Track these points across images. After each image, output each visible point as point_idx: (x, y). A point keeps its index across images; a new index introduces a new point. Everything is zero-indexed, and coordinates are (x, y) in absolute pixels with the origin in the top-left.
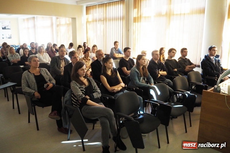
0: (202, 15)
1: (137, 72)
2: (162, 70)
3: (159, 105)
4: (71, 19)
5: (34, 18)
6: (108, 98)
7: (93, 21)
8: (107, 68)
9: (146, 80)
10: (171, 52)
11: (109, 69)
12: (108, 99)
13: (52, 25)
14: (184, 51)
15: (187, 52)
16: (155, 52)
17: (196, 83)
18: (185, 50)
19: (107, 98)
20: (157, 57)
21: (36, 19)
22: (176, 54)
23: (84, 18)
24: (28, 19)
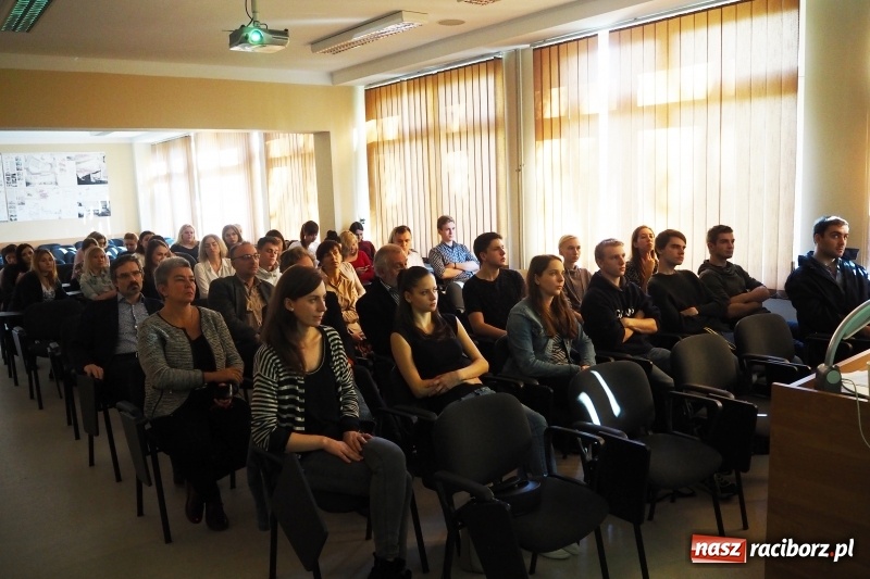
0: (787, 100)
1: (531, 321)
2: (640, 313)
3: (602, 442)
4: (312, 136)
5: (187, 138)
6: (415, 419)
7: (401, 140)
8: (415, 310)
9: (569, 348)
10: (668, 248)
11: (423, 311)
12: (414, 421)
13: (249, 160)
14: (720, 238)
15: (733, 241)
16: (609, 248)
17: (766, 359)
18: (726, 236)
19: (411, 421)
20: (618, 267)
21: (193, 144)
22: (685, 250)
23: (358, 132)
24: (166, 144)
